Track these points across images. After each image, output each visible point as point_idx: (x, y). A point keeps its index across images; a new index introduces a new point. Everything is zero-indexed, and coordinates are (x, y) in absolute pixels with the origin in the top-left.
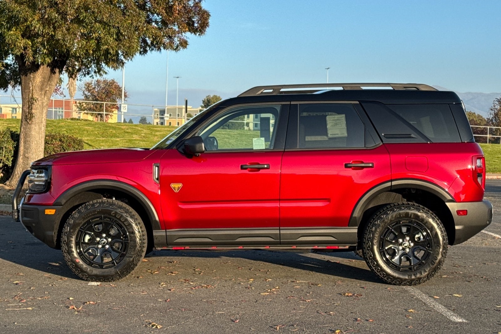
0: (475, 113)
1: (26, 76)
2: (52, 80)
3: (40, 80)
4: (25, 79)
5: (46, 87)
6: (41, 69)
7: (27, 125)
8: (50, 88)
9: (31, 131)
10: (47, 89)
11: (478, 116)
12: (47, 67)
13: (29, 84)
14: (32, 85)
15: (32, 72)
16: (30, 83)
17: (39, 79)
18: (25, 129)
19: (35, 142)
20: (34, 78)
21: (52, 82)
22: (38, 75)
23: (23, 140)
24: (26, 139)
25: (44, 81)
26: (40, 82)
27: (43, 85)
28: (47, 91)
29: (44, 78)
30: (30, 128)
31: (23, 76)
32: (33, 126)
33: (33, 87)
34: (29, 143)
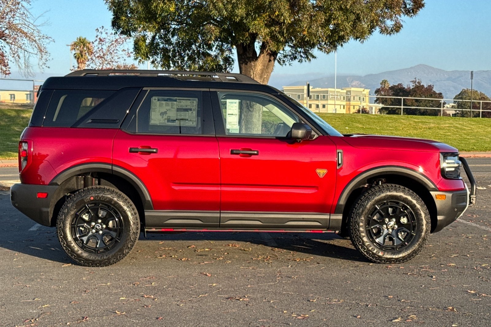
0: (477, 91)
1: (246, 64)
2: (269, 67)
3: (261, 68)
4: (245, 67)
5: (265, 75)
6: (261, 57)
7: (249, 112)
8: (267, 75)
9: (252, 118)
10: (265, 77)
11: (480, 94)
12: (267, 55)
13: (250, 72)
14: (253, 73)
15: (253, 61)
16: (252, 71)
17: (259, 67)
18: (246, 116)
19: (256, 129)
20: (255, 66)
21: (269, 70)
22: (259, 63)
23: (244, 127)
24: (247, 126)
25: (264, 68)
26: (261, 70)
27: (262, 73)
28: (265, 79)
29: (264, 66)
30: (251, 116)
31: (243, 65)
32: (254, 113)
33: (254, 75)
34: (250, 129)
